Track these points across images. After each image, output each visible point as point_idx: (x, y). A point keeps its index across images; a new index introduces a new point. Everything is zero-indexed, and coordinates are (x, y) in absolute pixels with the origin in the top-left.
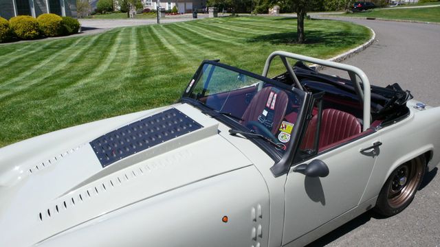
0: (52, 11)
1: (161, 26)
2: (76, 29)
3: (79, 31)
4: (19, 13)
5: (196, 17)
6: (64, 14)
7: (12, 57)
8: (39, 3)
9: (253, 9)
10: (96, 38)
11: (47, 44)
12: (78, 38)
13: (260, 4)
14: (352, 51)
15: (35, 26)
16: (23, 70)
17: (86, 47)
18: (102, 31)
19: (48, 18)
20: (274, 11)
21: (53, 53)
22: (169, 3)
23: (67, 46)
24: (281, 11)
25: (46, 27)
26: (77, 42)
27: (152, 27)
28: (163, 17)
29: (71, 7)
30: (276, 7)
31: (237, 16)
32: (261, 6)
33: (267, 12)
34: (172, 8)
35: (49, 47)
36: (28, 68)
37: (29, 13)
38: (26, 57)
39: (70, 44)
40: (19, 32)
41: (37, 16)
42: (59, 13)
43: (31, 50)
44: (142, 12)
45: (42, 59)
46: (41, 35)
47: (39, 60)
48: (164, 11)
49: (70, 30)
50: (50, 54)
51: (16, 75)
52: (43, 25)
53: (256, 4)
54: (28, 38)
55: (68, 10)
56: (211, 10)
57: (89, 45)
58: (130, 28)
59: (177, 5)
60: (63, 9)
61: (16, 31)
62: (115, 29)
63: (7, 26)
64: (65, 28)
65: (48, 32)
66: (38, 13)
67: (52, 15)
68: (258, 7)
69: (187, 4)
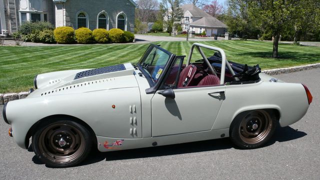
0: (118, 27)
1: (188, 42)
2: (131, 40)
3: (134, 41)
4: (99, 27)
5: (216, 39)
6: (126, 30)
7: (87, 52)
8: (112, 21)
9: (261, 36)
10: (142, 46)
11: (111, 47)
12: (131, 45)
13: (266, 33)
14: (309, 65)
15: (107, 35)
16: (90, 59)
17: (133, 50)
18: (148, 42)
19: (115, 31)
21: (112, 51)
22: (201, 29)
23: (122, 49)
25: (113, 37)
26: (129, 47)
27: (182, 42)
28: (193, 37)
29: (131, 25)
31: (246, 40)
32: (268, 34)
33: (271, 39)
34: (202, 32)
35: (111, 49)
36: (93, 58)
37: (105, 28)
38: (95, 52)
39: (125, 47)
40: (97, 38)
41: (109, 29)
42: (123, 29)
43: (100, 49)
44: (181, 34)
45: (103, 54)
46: (109, 41)
47: (101, 55)
48: (193, 33)
49: (128, 40)
50: (110, 52)
51: (85, 60)
52: (111, 35)
53: (263, 33)
54: (102, 43)
55: (128, 27)
56: (227, 34)
57: (136, 49)
58: (166, 42)
59: (206, 30)
60: (126, 26)
61: (96, 38)
62: (157, 42)
63: (90, 34)
64: (125, 38)
65: (114, 39)
66: (111, 27)
67: (118, 29)
68: (264, 35)
69: (213, 30)
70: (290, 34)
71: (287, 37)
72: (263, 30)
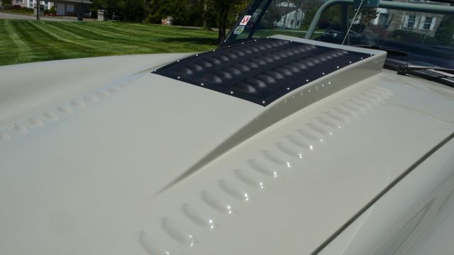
5: (82, 20)
9: (146, 17)
13: (153, 13)
20: (167, 21)
22: (47, 2)
24: (174, 23)
30: (169, 18)
32: (154, 16)
33: (160, 22)
34: (49, 8)
44: (11, 9)
53: (148, 13)
56: (100, 13)
59: (55, 6)
68: (150, 16)
69: (68, 6)
70: (182, 15)
71: (178, 20)
72: (148, 8)
